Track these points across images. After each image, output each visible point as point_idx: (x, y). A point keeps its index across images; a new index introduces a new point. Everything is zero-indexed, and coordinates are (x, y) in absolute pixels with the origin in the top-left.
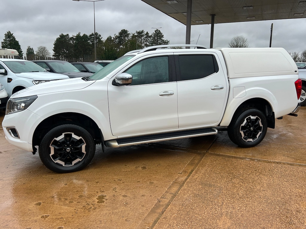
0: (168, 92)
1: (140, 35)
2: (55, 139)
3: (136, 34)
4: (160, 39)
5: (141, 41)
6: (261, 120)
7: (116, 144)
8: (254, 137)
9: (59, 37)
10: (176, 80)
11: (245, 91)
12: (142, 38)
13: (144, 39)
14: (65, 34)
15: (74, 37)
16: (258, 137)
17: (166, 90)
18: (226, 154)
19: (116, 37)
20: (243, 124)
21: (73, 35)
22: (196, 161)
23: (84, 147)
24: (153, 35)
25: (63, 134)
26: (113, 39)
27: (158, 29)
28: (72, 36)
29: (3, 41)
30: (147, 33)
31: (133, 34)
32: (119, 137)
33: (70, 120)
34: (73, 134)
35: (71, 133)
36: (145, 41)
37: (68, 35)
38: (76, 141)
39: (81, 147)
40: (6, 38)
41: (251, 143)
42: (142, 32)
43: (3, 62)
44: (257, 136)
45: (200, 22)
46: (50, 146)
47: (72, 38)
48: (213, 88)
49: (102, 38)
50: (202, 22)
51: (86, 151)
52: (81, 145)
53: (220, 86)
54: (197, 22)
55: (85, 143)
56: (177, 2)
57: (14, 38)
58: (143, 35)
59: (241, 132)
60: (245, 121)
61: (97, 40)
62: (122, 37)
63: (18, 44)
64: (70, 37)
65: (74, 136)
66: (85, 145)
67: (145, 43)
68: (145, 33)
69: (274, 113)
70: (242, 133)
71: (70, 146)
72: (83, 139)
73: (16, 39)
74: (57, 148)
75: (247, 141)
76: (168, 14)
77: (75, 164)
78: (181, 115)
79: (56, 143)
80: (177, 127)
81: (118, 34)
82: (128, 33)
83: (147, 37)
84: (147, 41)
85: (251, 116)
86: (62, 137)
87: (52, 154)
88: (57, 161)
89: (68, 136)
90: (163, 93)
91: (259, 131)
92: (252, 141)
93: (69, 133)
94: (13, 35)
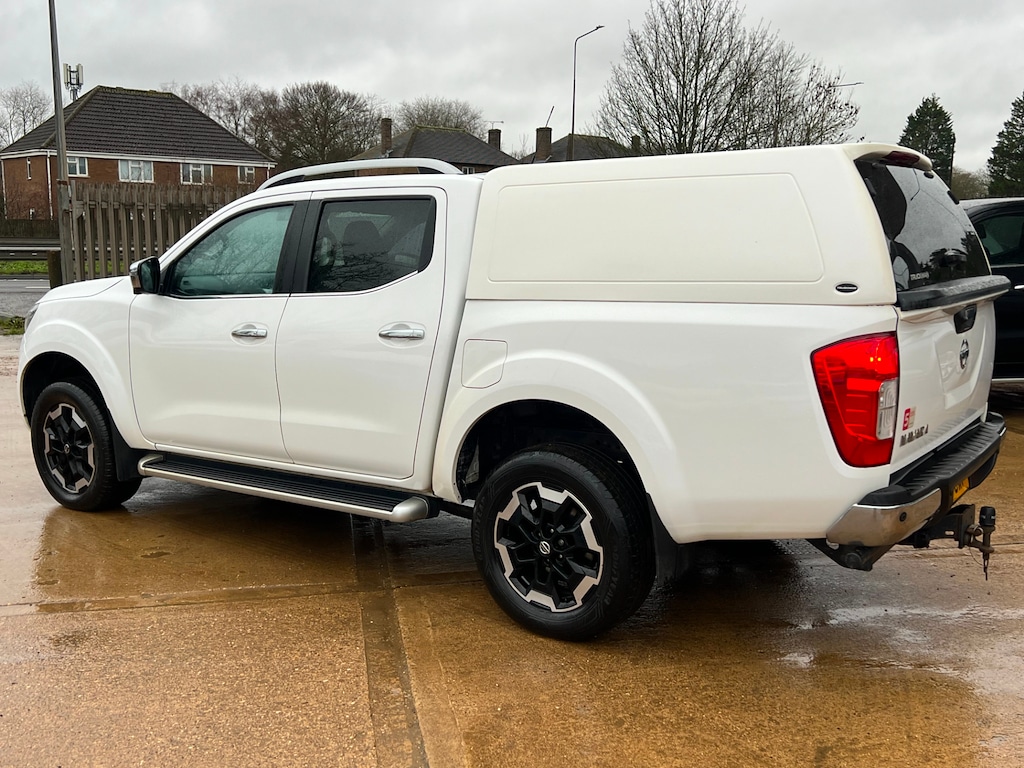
2: (50, 413)
6: (589, 517)
11: (501, 362)
16: (585, 600)
23: (90, 451)
25: (60, 406)
34: (73, 410)
38: (77, 430)
39: (87, 450)
41: (544, 613)
44: (579, 595)
46: (44, 431)
51: (94, 462)
52: (86, 444)
53: (414, 330)
55: (92, 442)
59: (497, 545)
65: (75, 417)
66: (92, 446)
70: (502, 549)
72: (88, 429)
74: (53, 437)
75: (528, 598)
77: (80, 492)
79: (52, 424)
85: (539, 485)
86: (59, 412)
87: (47, 450)
88: (55, 472)
89: (67, 413)
90: (244, 328)
91: (585, 569)
92: (554, 609)
93: (68, 406)
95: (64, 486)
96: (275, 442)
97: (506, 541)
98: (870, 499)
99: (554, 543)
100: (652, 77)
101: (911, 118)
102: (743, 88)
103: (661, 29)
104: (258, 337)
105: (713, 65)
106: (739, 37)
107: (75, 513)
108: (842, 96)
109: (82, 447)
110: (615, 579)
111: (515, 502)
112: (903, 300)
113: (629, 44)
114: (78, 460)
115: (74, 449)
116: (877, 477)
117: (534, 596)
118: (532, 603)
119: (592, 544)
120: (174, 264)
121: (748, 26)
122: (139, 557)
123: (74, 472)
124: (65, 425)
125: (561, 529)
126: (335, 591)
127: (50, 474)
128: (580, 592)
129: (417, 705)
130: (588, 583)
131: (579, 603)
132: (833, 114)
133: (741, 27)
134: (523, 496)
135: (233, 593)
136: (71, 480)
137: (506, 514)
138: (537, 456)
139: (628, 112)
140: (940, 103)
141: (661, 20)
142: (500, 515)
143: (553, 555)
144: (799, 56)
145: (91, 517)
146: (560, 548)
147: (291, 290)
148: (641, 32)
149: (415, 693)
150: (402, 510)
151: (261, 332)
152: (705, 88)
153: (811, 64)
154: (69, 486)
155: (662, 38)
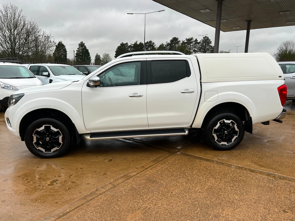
0: (137, 94)
1: (189, 42)
2: (37, 129)
3: (186, 41)
4: (208, 45)
5: (190, 47)
6: (236, 124)
7: (88, 137)
8: (229, 140)
9: (120, 45)
10: (147, 83)
11: (217, 95)
12: (191, 44)
13: (193, 45)
14: (125, 43)
15: (132, 45)
17: (135, 92)
18: (195, 155)
19: (167, 44)
20: (216, 127)
22: (161, 159)
23: (60, 138)
24: (201, 42)
25: (44, 126)
26: (164, 46)
27: (206, 36)
29: (77, 49)
30: (196, 40)
31: (183, 41)
32: (93, 131)
33: (54, 115)
34: (51, 126)
35: (50, 125)
36: (194, 48)
37: (127, 43)
38: (53, 132)
39: (59, 138)
41: (225, 146)
42: (192, 39)
43: (48, 66)
44: (233, 140)
45: (237, 28)
46: (33, 135)
47: (131, 46)
48: (183, 92)
49: (155, 46)
50: (239, 28)
51: (62, 141)
52: (58, 136)
53: (191, 90)
54: (234, 28)
55: (62, 135)
56: (209, 11)
58: (192, 42)
59: (213, 135)
60: (218, 125)
61: (150, 47)
62: (173, 44)
63: (88, 51)
64: (128, 45)
65: (52, 128)
66: (62, 136)
67: (193, 49)
68: (194, 40)
69: (251, 118)
70: (215, 135)
71: (50, 136)
72: (60, 131)
73: (87, 48)
74: (38, 137)
75: (221, 144)
76: (204, 22)
77: (54, 152)
78: (150, 115)
79: (38, 133)
80: (147, 126)
81: (169, 42)
82: (179, 40)
83: (195, 44)
84: (195, 47)
85: (225, 120)
86: (42, 128)
87: (35, 141)
88: (39, 148)
89: (47, 128)
90: (133, 94)
91: (234, 135)
92: (227, 144)
94: (85, 45)
95: (44, 152)
96: (146, 123)
97: (215, 133)
101: (56, 46)
109: (56, 137)
115: (51, 139)
118: (222, 145)
124: (46, 132)
130: (235, 137)
131: (233, 142)
133: (27, 20)
136: (49, 149)
140: (63, 43)
142: (214, 128)
144: (40, 29)
149: (235, 165)
151: (140, 95)
152: (17, 34)
153: (43, 31)
154: (47, 151)
155: (2, 20)
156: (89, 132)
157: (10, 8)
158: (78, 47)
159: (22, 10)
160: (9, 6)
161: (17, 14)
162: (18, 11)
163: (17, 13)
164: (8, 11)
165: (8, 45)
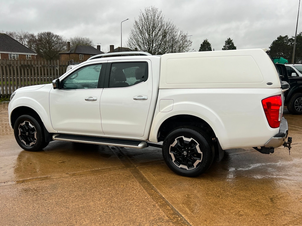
2: (21, 124)
6: (198, 144)
11: (172, 105)
16: (197, 166)
17: (91, 96)
21: (293, 36)
28: (291, 37)
29: (223, 47)
32: (59, 132)
38: (31, 128)
39: (34, 134)
40: (226, 45)
41: (185, 170)
46: (19, 129)
48: (135, 98)
51: (37, 137)
53: (144, 97)
55: (36, 131)
57: (233, 44)
59: (170, 153)
64: (289, 39)
65: (30, 124)
66: (36, 133)
69: (217, 138)
70: (172, 154)
71: (28, 131)
72: (35, 128)
73: (234, 45)
74: (22, 131)
75: (180, 167)
77: (32, 146)
78: (104, 122)
79: (21, 127)
85: (183, 137)
86: (24, 123)
87: (20, 134)
88: (23, 141)
89: (27, 124)
90: (89, 98)
91: (197, 158)
92: (187, 169)
93: (28, 121)
94: (232, 41)
95: (26, 145)
96: (100, 129)
97: (173, 152)
98: (276, 136)
99: (187, 152)
100: (141, 32)
101: (201, 45)
102: (164, 36)
103: (143, 20)
104: (94, 100)
105: (157, 30)
106: (163, 23)
107: (30, 152)
108: (188, 39)
109: (32, 133)
110: (206, 160)
111: (176, 142)
112: (283, 87)
113: (135, 24)
114: (31, 137)
115: (29, 134)
116: (276, 131)
117: (181, 166)
118: (181, 168)
119: (199, 151)
120: (63, 80)
121: (165, 21)
122: (58, 163)
123: (29, 140)
124: (26, 127)
125: (190, 148)
126: (120, 169)
127: (21, 141)
128: (195, 164)
129: (163, 196)
130: (198, 161)
131: (195, 167)
132: (186, 43)
133: (164, 21)
134: (178, 140)
135: (92, 171)
136: (28, 143)
137: (173, 145)
138: (183, 129)
139: (135, 42)
140: (208, 41)
141: (143, 18)
142: (171, 145)
143: (187, 155)
144: (177, 28)
145: (35, 153)
146: (189, 153)
147: (103, 87)
148: (138, 21)
149: (161, 194)
150: (140, 145)
151: (95, 99)
152: (155, 36)
153: (180, 30)
154: (28, 144)
155: (143, 23)
156: (56, 132)
157: (151, 10)
158: (224, 45)
159: (161, 12)
160: (150, 9)
161: (156, 16)
162: (158, 13)
163: (157, 14)
164: (149, 13)
165: (146, 47)
